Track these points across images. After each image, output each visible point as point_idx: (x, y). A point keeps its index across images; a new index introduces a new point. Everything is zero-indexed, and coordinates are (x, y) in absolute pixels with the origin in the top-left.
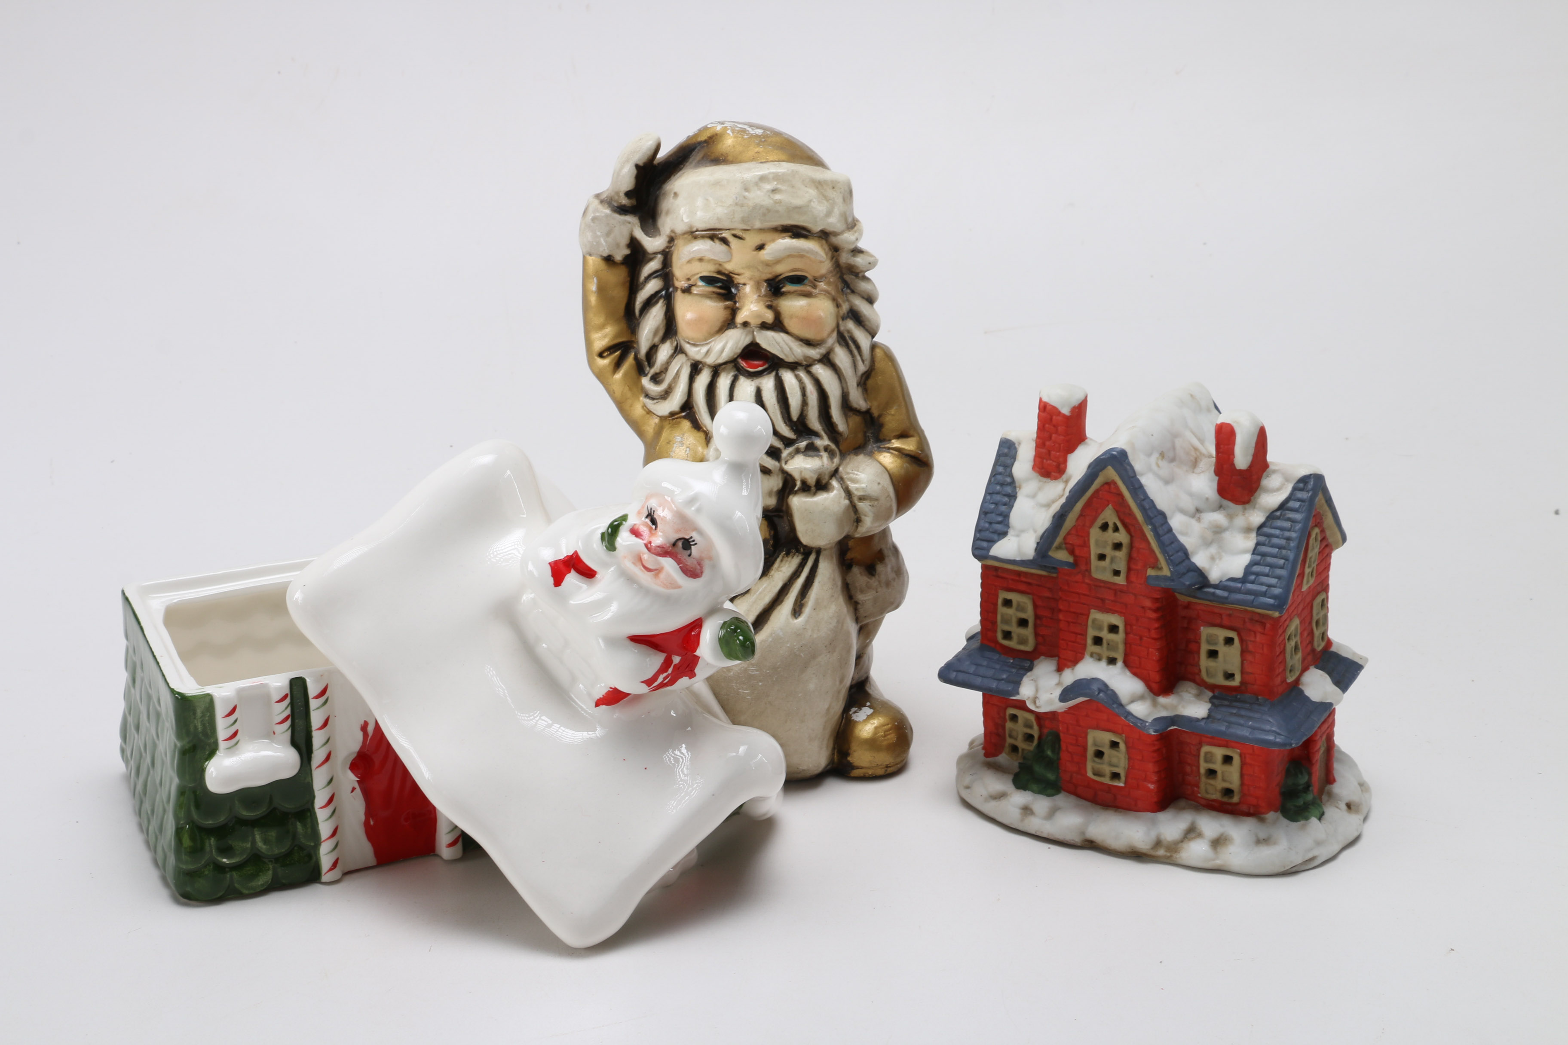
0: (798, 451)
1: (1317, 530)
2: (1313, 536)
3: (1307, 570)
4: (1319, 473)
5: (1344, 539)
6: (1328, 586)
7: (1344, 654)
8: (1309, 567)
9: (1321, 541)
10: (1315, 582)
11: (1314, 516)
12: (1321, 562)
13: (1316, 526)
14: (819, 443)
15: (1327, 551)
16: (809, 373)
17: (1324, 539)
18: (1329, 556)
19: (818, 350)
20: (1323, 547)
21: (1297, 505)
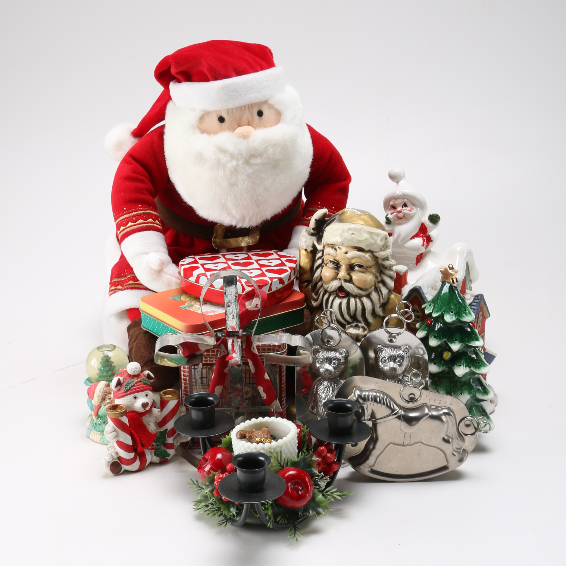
0: (352, 326)
1: (481, 312)
2: (480, 314)
3: (478, 325)
4: (482, 294)
5: (490, 316)
6: (484, 331)
7: (489, 353)
8: (479, 324)
9: (482, 316)
10: (480, 329)
11: (480, 308)
12: (483, 322)
13: (481, 311)
14: (360, 325)
15: (484, 319)
16: (360, 300)
17: (483, 315)
18: (485, 321)
19: (365, 292)
20: (483, 318)
21: (475, 304)
